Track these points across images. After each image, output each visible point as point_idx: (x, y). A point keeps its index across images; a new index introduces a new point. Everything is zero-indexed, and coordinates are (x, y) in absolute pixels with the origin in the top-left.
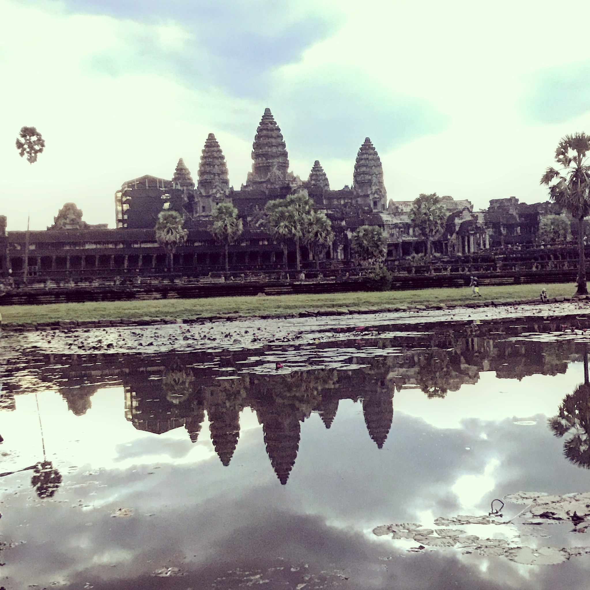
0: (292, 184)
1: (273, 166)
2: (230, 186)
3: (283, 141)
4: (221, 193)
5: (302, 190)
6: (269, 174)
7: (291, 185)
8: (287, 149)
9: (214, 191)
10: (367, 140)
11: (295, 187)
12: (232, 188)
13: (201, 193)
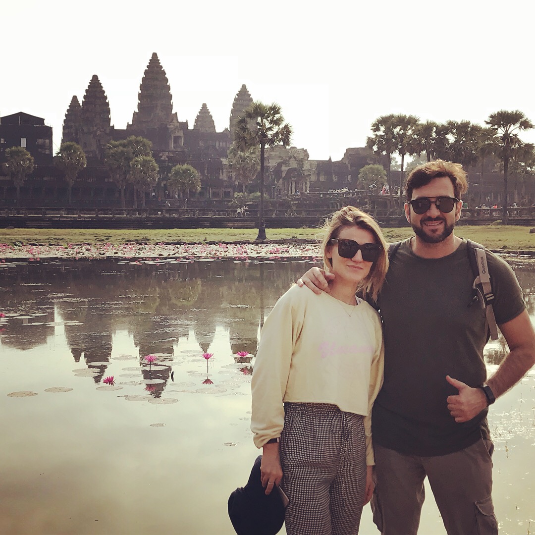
0: (170, 125)
1: (157, 106)
2: (111, 125)
3: (168, 84)
4: (101, 131)
5: (178, 132)
6: (152, 114)
7: (168, 126)
8: (171, 92)
9: (95, 128)
10: (244, 87)
11: (172, 128)
12: (113, 126)
13: (83, 130)
